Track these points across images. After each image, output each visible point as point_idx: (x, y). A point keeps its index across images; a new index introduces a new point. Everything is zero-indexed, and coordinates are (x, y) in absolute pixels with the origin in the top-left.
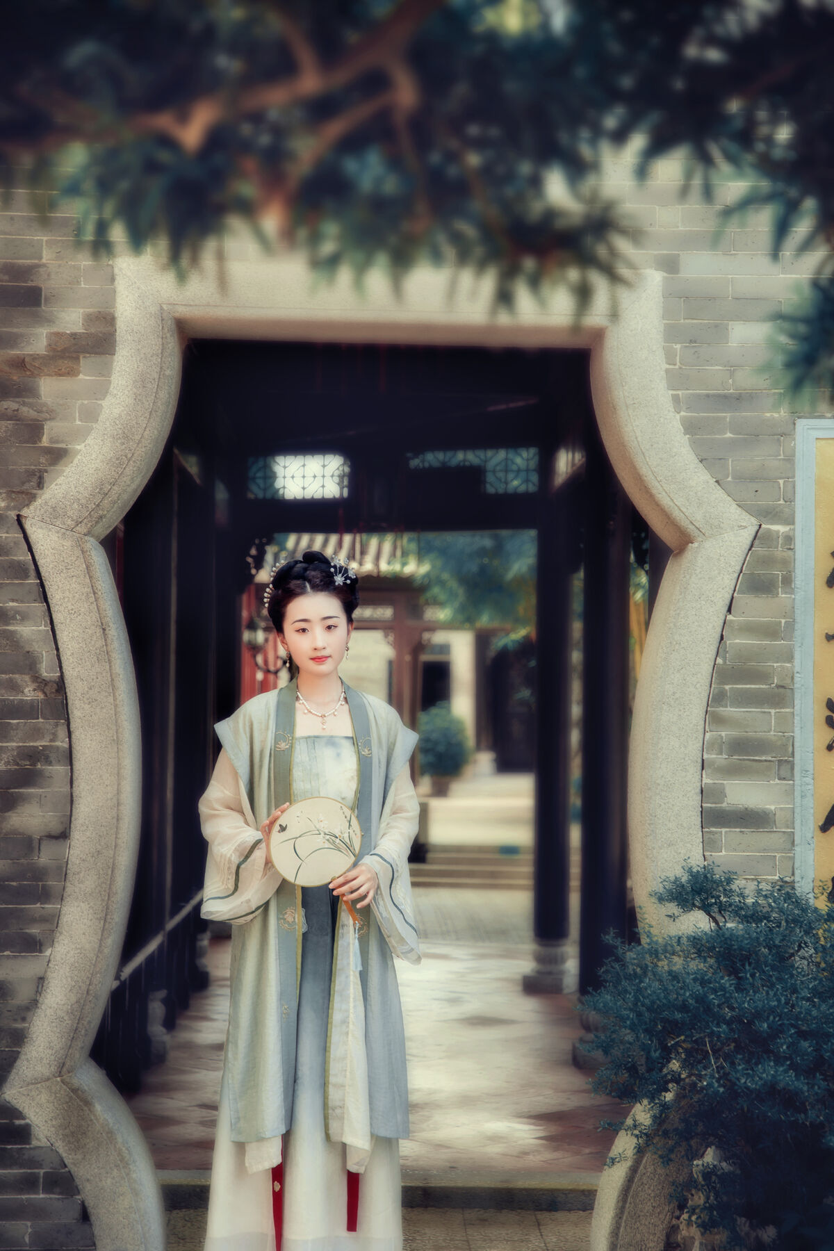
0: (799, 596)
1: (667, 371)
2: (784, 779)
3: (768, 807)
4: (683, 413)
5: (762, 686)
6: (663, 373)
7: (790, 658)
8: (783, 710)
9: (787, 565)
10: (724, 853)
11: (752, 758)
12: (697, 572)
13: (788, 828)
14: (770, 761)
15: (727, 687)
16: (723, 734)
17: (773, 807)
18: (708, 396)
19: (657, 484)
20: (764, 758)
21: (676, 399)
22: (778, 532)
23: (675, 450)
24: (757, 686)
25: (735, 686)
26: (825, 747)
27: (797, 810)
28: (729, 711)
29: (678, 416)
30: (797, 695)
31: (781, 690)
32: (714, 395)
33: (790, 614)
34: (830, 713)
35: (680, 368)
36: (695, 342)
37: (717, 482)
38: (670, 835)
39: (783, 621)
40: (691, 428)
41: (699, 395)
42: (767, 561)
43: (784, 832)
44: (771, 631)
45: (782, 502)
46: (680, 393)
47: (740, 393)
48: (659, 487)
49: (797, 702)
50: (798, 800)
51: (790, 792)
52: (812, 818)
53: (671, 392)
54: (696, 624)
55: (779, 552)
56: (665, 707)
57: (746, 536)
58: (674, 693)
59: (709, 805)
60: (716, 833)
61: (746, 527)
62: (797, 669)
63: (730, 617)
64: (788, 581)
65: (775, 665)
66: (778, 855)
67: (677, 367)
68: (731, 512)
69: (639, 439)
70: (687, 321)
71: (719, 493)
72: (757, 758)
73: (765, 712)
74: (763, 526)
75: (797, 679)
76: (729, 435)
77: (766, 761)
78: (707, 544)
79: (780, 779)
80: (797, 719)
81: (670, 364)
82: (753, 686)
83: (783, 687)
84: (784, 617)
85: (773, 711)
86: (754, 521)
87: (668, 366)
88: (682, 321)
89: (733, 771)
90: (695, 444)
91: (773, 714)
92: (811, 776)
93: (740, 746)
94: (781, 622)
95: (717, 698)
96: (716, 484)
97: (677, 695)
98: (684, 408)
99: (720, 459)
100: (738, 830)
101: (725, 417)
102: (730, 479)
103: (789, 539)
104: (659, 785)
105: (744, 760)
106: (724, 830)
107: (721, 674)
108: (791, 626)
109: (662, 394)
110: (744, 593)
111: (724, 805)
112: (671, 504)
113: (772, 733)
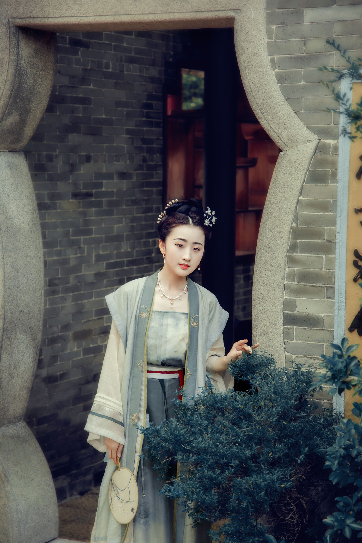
0: (340, 185)
1: (268, 43)
2: (330, 298)
3: (320, 314)
4: (277, 70)
5: (318, 241)
6: (265, 45)
7: (334, 224)
8: (330, 256)
9: (334, 164)
10: (294, 341)
11: (311, 284)
12: (283, 170)
13: (331, 328)
14: (322, 287)
15: (298, 241)
16: (296, 269)
17: (323, 315)
18: (291, 58)
19: (261, 115)
20: (318, 285)
21: (273, 61)
22: (330, 144)
23: (272, 94)
24: (315, 241)
25: (302, 240)
26: (352, 280)
27: (336, 318)
28: (299, 255)
29: (274, 72)
30: (338, 246)
31: (329, 243)
32: (294, 58)
33: (334, 195)
34: (356, 259)
35: (275, 41)
36: (284, 24)
37: (295, 113)
38: (265, 328)
39: (331, 200)
40: (281, 79)
41: (286, 58)
42: (322, 163)
43: (329, 330)
44: (324, 207)
45: (332, 125)
46: (275, 57)
47: (310, 55)
48: (263, 117)
49: (337, 251)
50: (336, 312)
51: (332, 306)
52: (344, 323)
53: (270, 57)
54: (282, 202)
55: (330, 157)
56: (263, 252)
57: (312, 146)
58: (269, 244)
59: (287, 312)
60: (290, 329)
61: (311, 141)
62: (338, 230)
63: (301, 198)
64: (334, 175)
65: (326, 227)
66: (325, 344)
67: (273, 40)
68: (303, 132)
69: (252, 87)
70: (280, 10)
71: (296, 120)
72: (314, 285)
73: (319, 257)
74: (322, 140)
75: (337, 237)
76: (303, 83)
77: (319, 286)
78: (289, 153)
79: (327, 298)
80: (337, 261)
81: (269, 39)
82: (313, 241)
83: (330, 241)
84: (332, 198)
85: (324, 256)
86: (316, 137)
87: (268, 40)
88: (277, 10)
89: (300, 292)
90: (283, 89)
91: (324, 258)
92: (344, 297)
93: (304, 277)
94: (330, 201)
95: (293, 248)
96: (295, 114)
97: (270, 245)
98: (277, 67)
99: (297, 98)
100: (303, 328)
101: (302, 71)
102: (303, 111)
103: (336, 148)
104: (259, 298)
105: (307, 285)
106: (295, 327)
107: (296, 233)
108: (335, 203)
109: (265, 58)
110: (309, 183)
111: (295, 312)
112: (269, 128)
113: (323, 270)
